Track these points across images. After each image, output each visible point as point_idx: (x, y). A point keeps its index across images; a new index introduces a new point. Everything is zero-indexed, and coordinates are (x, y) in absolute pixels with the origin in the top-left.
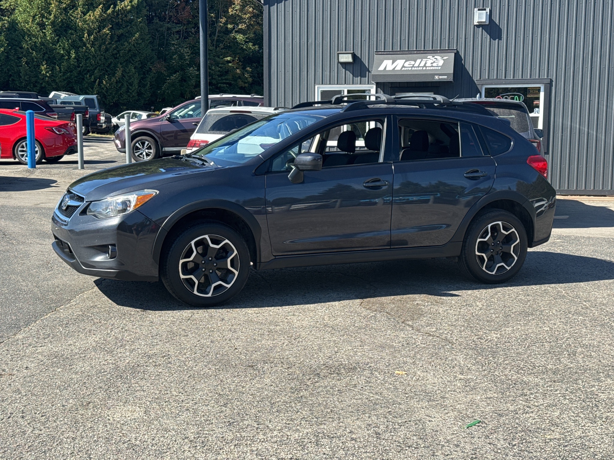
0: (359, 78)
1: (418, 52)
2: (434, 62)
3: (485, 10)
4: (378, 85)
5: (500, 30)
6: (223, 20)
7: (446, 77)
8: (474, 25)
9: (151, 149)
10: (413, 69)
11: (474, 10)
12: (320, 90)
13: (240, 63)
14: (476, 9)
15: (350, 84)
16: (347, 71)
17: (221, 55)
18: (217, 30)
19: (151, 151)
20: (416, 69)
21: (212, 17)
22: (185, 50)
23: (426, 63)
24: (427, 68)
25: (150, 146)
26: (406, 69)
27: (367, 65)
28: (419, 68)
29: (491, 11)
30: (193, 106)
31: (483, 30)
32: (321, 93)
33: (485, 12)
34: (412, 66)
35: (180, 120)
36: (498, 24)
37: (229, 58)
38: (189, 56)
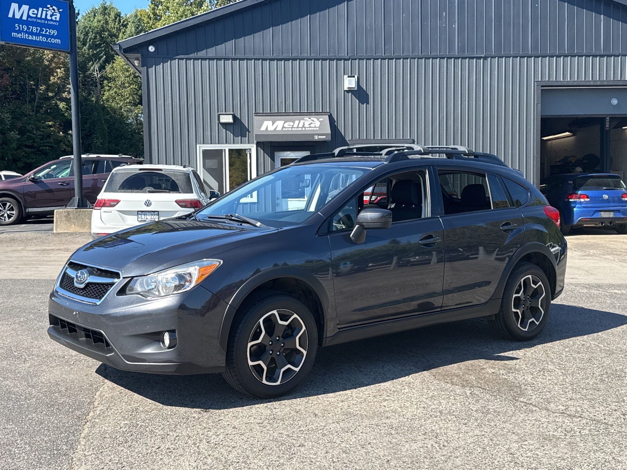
0: (240, 137)
1: (295, 114)
2: (311, 123)
3: (354, 77)
4: (259, 144)
5: (367, 96)
6: (43, 88)
7: (324, 137)
8: (345, 91)
9: (13, 210)
10: (293, 129)
11: (344, 77)
12: (202, 149)
13: (61, 128)
14: (346, 76)
15: (231, 144)
16: (227, 131)
17: (42, 120)
18: (37, 97)
19: (14, 212)
20: (295, 129)
21: (31, 85)
22: (6, 115)
23: (304, 124)
24: (306, 129)
25: (12, 208)
26: (286, 129)
27: (247, 126)
28: (299, 129)
29: (358, 78)
30: (55, 166)
31: (353, 95)
32: (203, 152)
33: (354, 78)
34: (291, 126)
35: (43, 179)
36: (365, 90)
37: (50, 123)
38: (9, 121)
